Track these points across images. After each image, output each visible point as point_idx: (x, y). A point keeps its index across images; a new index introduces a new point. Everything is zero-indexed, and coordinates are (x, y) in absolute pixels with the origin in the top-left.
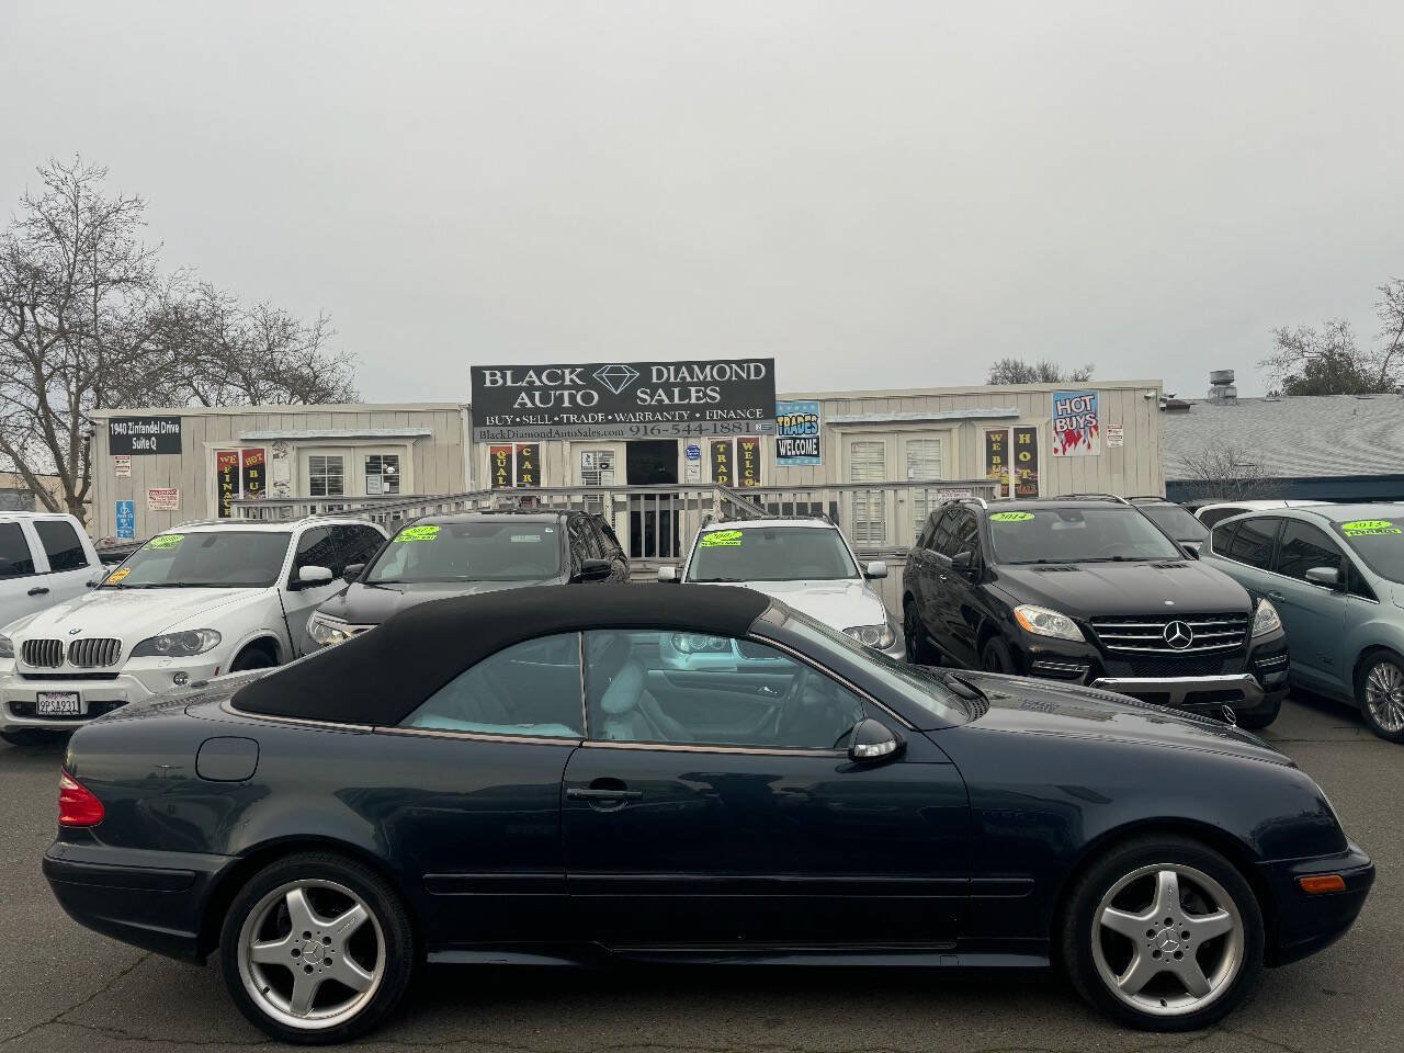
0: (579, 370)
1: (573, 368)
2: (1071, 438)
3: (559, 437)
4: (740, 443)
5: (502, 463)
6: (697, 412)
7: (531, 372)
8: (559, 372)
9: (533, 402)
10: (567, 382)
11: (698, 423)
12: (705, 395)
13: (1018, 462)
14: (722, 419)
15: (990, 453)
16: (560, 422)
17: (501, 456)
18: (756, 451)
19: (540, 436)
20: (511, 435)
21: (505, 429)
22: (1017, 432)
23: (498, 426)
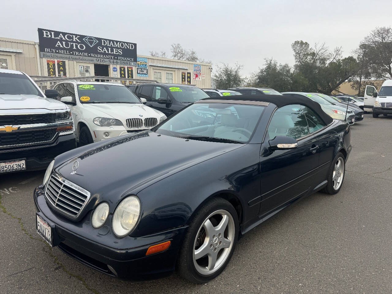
0: (78, 37)
1: (76, 35)
2: (197, 76)
3: (73, 59)
4: (128, 68)
5: (52, 67)
6: (116, 57)
7: (61, 34)
8: (71, 36)
9: (63, 45)
10: (74, 40)
11: (116, 60)
12: (118, 52)
13: (187, 81)
14: (123, 60)
15: (182, 78)
16: (73, 54)
17: (51, 64)
18: (132, 71)
19: (66, 58)
20: (55, 56)
21: (52, 54)
22: (188, 73)
23: (50, 52)
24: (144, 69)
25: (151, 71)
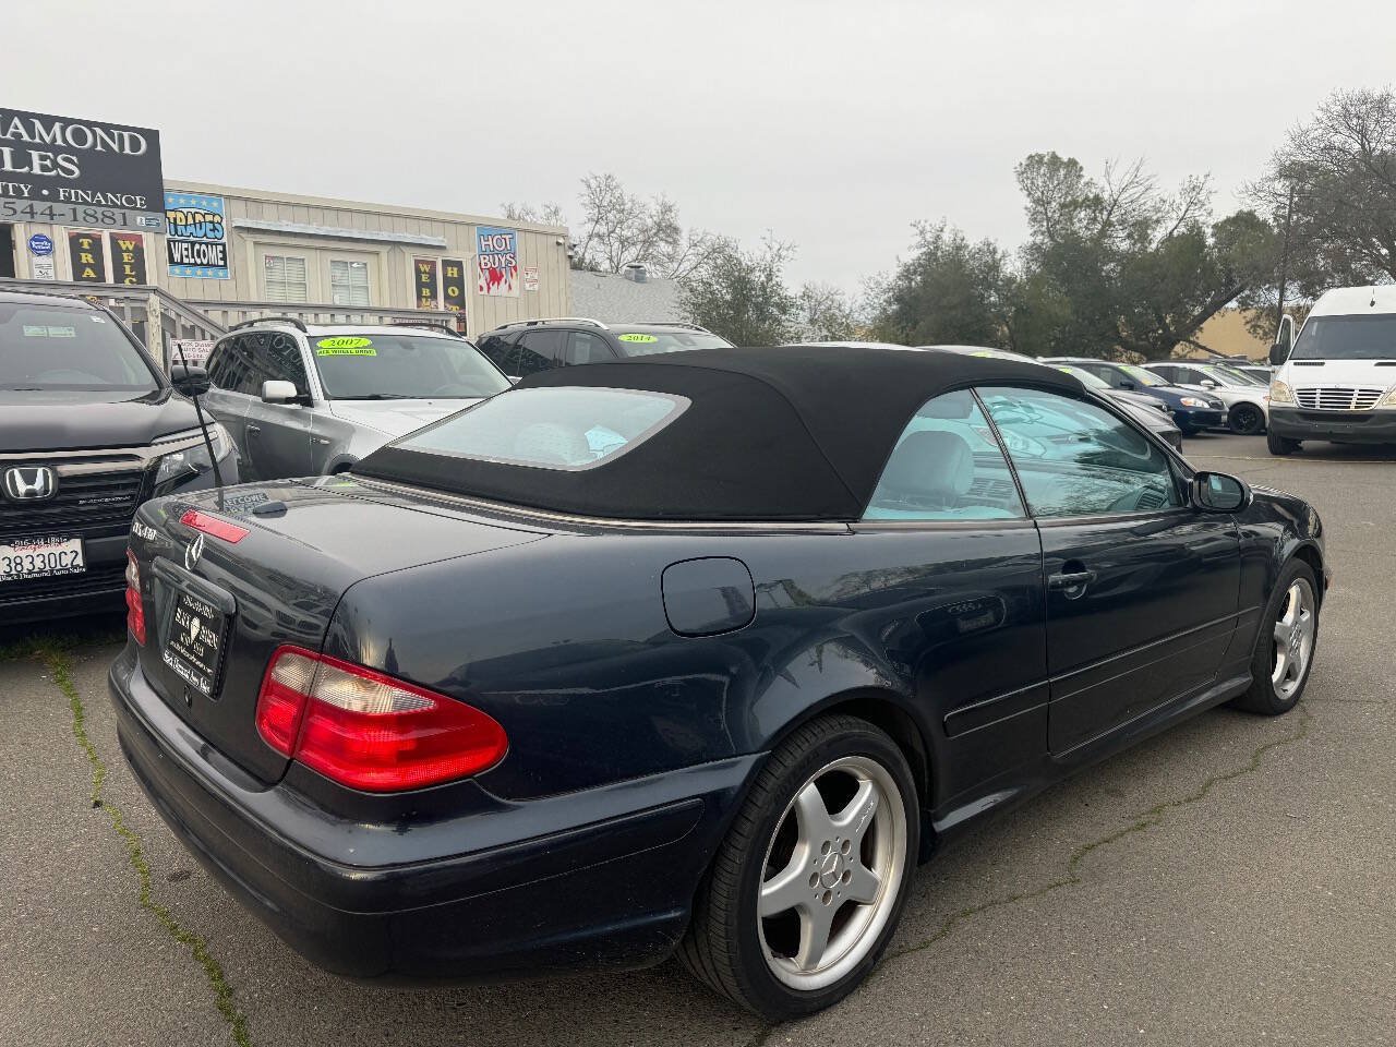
2: (495, 277)
4: (114, 239)
6: (45, 188)
11: (49, 204)
12: (56, 165)
13: (447, 297)
14: (85, 202)
15: (420, 285)
18: (138, 252)
22: (446, 263)
24: (207, 244)
25: (247, 255)
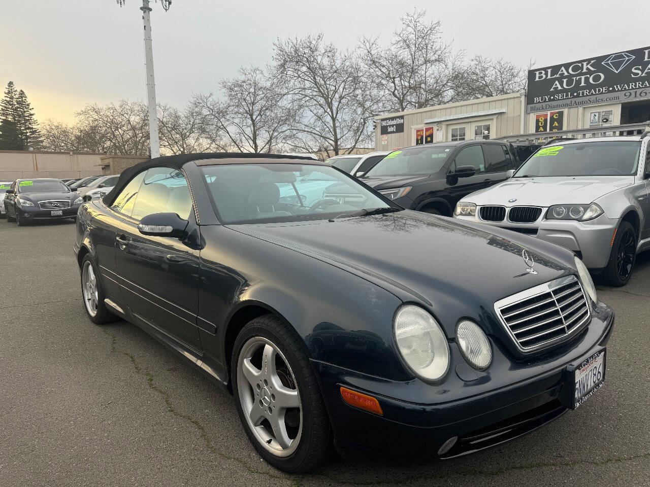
0: (592, 62)
1: (589, 61)
3: (578, 104)
5: (542, 124)
7: (563, 68)
8: (580, 65)
9: (562, 86)
10: (585, 70)
16: (578, 96)
17: (542, 120)
19: (565, 106)
20: (548, 106)
21: (544, 104)
23: (541, 102)
